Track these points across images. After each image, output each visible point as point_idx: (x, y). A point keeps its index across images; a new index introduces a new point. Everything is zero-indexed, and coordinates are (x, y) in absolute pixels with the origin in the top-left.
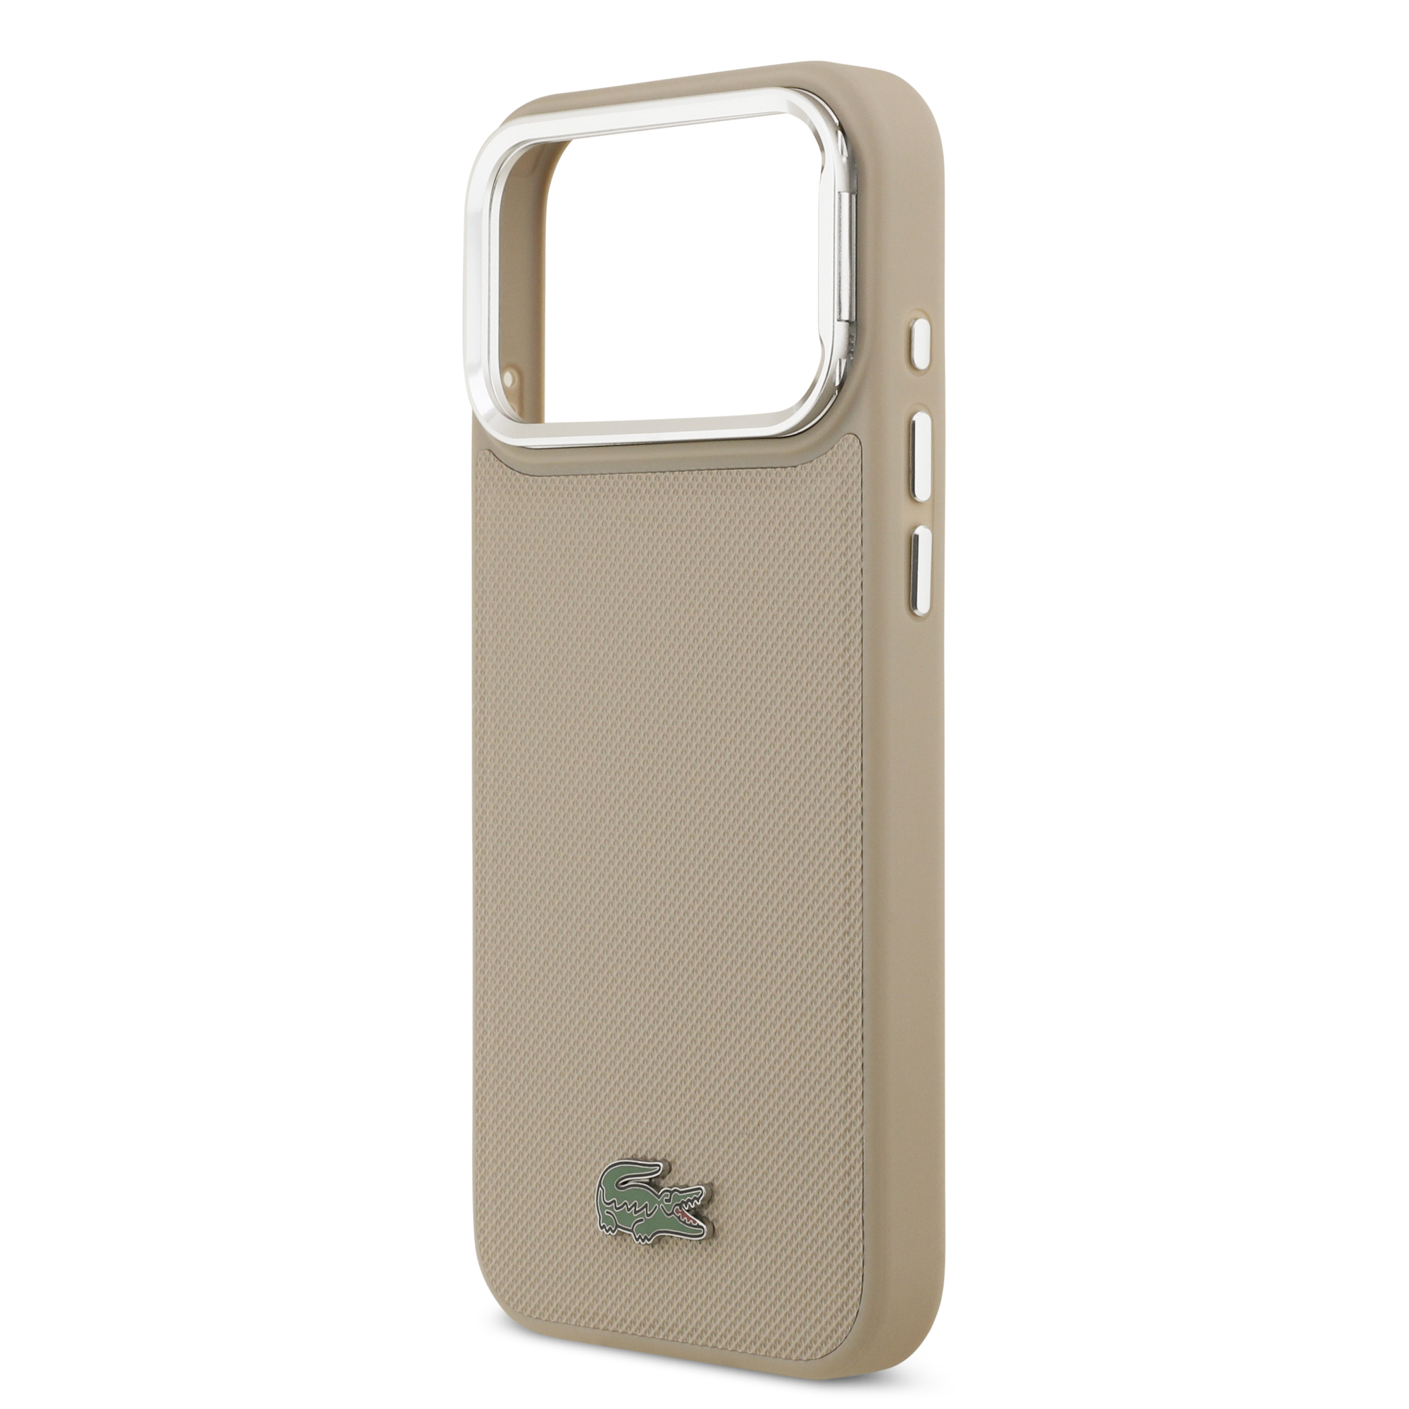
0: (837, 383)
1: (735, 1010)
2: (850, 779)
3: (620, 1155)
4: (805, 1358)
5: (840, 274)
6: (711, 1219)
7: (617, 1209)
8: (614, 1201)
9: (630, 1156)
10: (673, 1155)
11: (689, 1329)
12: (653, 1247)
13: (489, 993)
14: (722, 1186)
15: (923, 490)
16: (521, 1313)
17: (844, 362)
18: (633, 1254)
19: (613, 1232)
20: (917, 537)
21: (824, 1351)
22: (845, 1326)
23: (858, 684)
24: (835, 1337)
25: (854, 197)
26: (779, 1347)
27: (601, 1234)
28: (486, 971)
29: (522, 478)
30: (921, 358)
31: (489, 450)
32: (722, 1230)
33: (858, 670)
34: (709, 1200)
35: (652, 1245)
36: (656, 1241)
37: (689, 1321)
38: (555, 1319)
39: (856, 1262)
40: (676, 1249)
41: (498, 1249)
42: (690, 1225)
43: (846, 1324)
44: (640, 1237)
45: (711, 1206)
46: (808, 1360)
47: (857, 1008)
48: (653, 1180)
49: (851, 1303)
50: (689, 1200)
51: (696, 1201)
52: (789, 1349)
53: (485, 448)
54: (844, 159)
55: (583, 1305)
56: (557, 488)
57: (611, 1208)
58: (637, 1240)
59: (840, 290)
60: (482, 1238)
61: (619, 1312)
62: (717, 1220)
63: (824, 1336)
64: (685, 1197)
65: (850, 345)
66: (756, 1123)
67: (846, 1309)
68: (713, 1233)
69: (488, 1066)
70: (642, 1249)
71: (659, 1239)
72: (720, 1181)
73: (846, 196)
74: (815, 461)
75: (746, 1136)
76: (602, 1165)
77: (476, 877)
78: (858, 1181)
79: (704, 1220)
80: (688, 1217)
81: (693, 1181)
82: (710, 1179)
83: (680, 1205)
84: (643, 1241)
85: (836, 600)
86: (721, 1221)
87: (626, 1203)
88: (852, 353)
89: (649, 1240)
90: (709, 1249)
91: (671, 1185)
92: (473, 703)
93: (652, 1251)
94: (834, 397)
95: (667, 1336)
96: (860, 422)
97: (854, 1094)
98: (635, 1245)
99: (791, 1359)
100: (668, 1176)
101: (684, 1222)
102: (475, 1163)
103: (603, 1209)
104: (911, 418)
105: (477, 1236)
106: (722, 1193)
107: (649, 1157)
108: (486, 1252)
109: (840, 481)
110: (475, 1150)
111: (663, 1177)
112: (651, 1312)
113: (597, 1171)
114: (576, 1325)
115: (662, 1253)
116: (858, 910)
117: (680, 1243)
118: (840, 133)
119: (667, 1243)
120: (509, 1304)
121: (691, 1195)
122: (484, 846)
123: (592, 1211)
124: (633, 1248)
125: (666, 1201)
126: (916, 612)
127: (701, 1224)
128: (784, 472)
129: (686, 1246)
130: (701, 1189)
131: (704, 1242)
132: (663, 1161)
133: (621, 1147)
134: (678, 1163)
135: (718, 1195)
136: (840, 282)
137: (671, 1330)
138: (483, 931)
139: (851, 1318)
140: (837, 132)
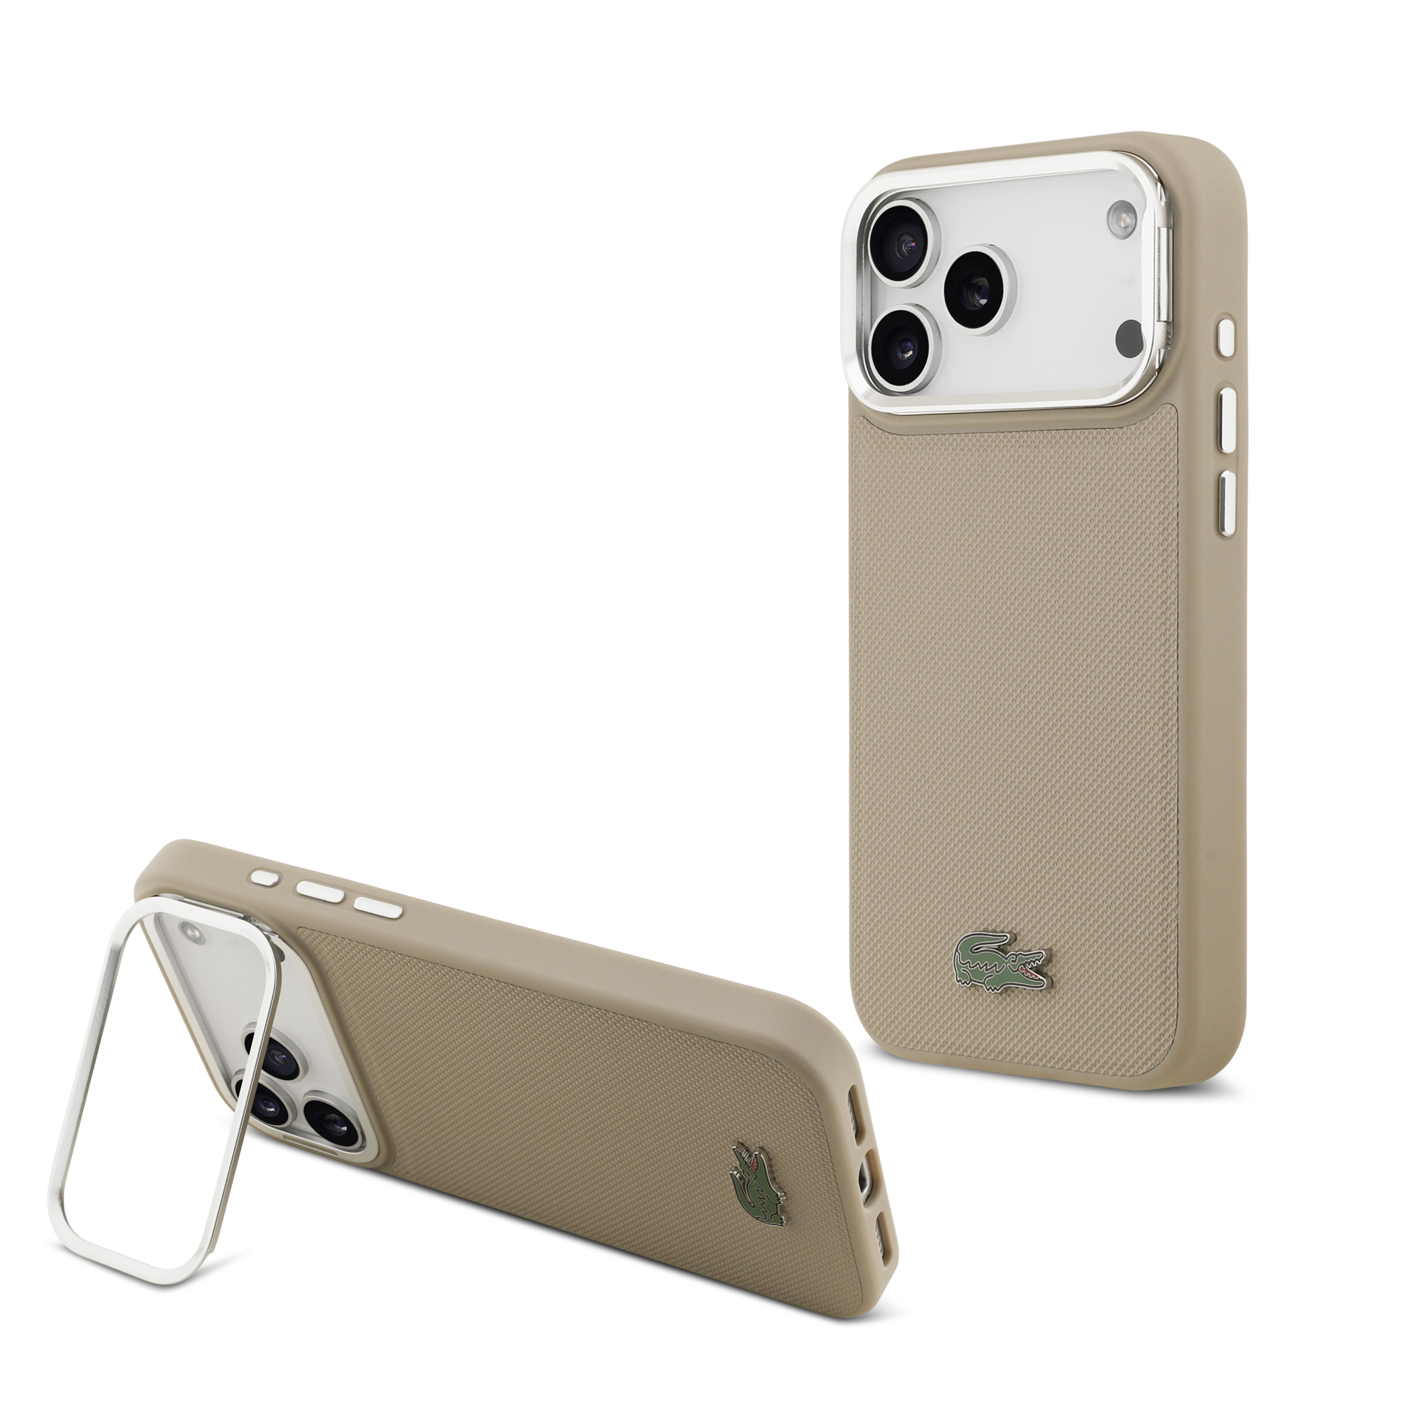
0: (1157, 367)
1: (1070, 823)
2: (1168, 655)
3: (974, 929)
4: (1128, 1075)
5: (1159, 287)
6: (1050, 975)
7: (971, 967)
8: (969, 962)
9: (981, 930)
10: (1018, 929)
11: (1032, 1055)
12: (1001, 995)
13: (864, 811)
14: (1059, 951)
15: (1229, 445)
16: (890, 1044)
17: (1162, 351)
18: (985, 1000)
19: (968, 984)
20: (1224, 479)
21: (1144, 1070)
22: (1162, 1052)
23: (1174, 586)
24: (1154, 1059)
25: (1171, 231)
26: (1107, 1067)
27: (957, 986)
28: (861, 796)
29: (891, 437)
30: (1227, 348)
31: (864, 417)
32: (1059, 982)
33: (1174, 575)
34: (1049, 960)
35: (1001, 994)
36: (1004, 991)
37: (1032, 1048)
38: (919, 1048)
39: (1172, 1004)
40: (1020, 997)
41: (871, 998)
42: (1033, 979)
43: (1163, 1049)
44: (990, 988)
45: (1050, 965)
46: (1131, 1076)
47: (1173, 821)
48: (1001, 947)
49: (1167, 1035)
50: (1032, 961)
51: (1037, 961)
52: (1115, 1068)
53: (859, 414)
54: (1163, 204)
55: (943, 1038)
56: (920, 444)
57: (966, 967)
58: (988, 990)
59: (1159, 299)
60: (857, 990)
61: (972, 1042)
62: (1055, 975)
63: (1145, 1058)
64: (1028, 959)
65: (1167, 338)
66: (1088, 905)
67: (1163, 1039)
68: (1052, 985)
69: (862, 865)
70: (992, 997)
71: (1006, 989)
72: (1058, 947)
73: (1164, 231)
74: (1138, 424)
75: (1079, 915)
76: (958, 936)
77: (852, 727)
78: (1174, 946)
79: (1044, 975)
80: (1031, 973)
81: (1035, 947)
82: (1050, 945)
83: (1024, 965)
84: (993, 990)
85: (1156, 524)
86: (1058, 976)
87: (978, 964)
88: (1170, 344)
89: (998, 990)
90: (1049, 996)
91: (1017, 950)
92: (850, 600)
93: (1000, 998)
94: (1155, 377)
95: (1013, 1060)
96: (1177, 396)
97: (1170, 883)
98: (987, 995)
99: (1116, 1075)
100: (1014, 944)
101: (1028, 977)
102: (852, 935)
103: (959, 968)
104: (1219, 392)
105: (853, 989)
106: (1059, 955)
107: (998, 930)
108: (861, 1000)
109: (1160, 438)
110: (852, 926)
111: (1009, 944)
112: (1000, 1042)
113: (954, 941)
114: (936, 1052)
115: (1008, 999)
116: (1174, 750)
117: (1024, 992)
118: (1159, 184)
119: (1013, 992)
120: (880, 1038)
121: (1033, 958)
122: (859, 705)
123: (950, 969)
124: (985, 996)
125: (1012, 961)
126: (1224, 533)
127: (1042, 978)
128: (1112, 432)
129: (1029, 994)
130: (1042, 953)
131: (1044, 991)
132: (1010, 932)
133: (974, 923)
134: (1022, 934)
135: (1056, 957)
136: (1159, 293)
137: (1017, 1055)
138: (858, 767)
139: (1167, 1045)
140: (1156, 184)
